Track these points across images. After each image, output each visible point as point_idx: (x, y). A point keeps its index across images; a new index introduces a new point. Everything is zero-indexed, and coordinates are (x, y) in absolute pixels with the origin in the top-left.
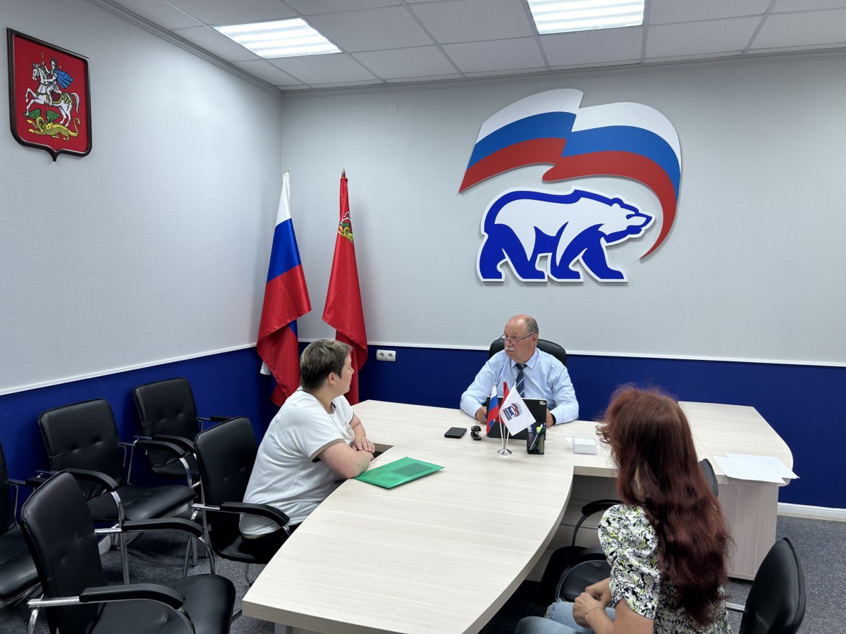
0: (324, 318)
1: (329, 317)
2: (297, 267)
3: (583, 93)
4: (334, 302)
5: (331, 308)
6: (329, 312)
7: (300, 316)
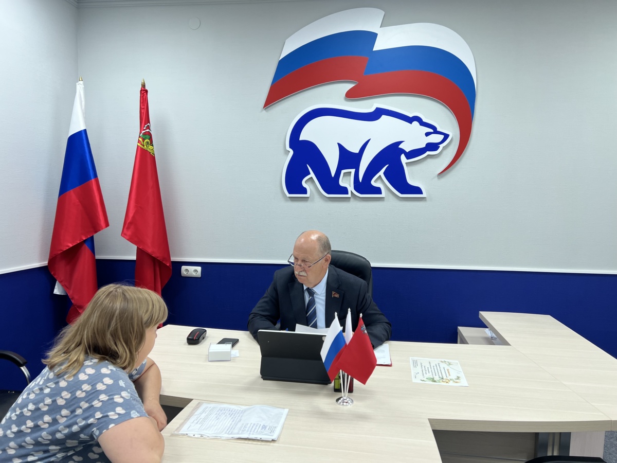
0: (123, 234)
1: (129, 233)
2: (93, 180)
3: (384, 13)
4: (133, 217)
5: (131, 223)
6: (128, 228)
7: (96, 232)
